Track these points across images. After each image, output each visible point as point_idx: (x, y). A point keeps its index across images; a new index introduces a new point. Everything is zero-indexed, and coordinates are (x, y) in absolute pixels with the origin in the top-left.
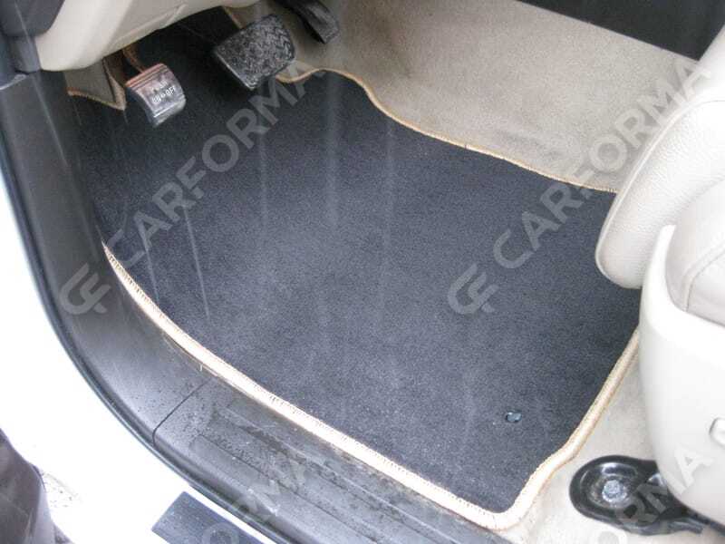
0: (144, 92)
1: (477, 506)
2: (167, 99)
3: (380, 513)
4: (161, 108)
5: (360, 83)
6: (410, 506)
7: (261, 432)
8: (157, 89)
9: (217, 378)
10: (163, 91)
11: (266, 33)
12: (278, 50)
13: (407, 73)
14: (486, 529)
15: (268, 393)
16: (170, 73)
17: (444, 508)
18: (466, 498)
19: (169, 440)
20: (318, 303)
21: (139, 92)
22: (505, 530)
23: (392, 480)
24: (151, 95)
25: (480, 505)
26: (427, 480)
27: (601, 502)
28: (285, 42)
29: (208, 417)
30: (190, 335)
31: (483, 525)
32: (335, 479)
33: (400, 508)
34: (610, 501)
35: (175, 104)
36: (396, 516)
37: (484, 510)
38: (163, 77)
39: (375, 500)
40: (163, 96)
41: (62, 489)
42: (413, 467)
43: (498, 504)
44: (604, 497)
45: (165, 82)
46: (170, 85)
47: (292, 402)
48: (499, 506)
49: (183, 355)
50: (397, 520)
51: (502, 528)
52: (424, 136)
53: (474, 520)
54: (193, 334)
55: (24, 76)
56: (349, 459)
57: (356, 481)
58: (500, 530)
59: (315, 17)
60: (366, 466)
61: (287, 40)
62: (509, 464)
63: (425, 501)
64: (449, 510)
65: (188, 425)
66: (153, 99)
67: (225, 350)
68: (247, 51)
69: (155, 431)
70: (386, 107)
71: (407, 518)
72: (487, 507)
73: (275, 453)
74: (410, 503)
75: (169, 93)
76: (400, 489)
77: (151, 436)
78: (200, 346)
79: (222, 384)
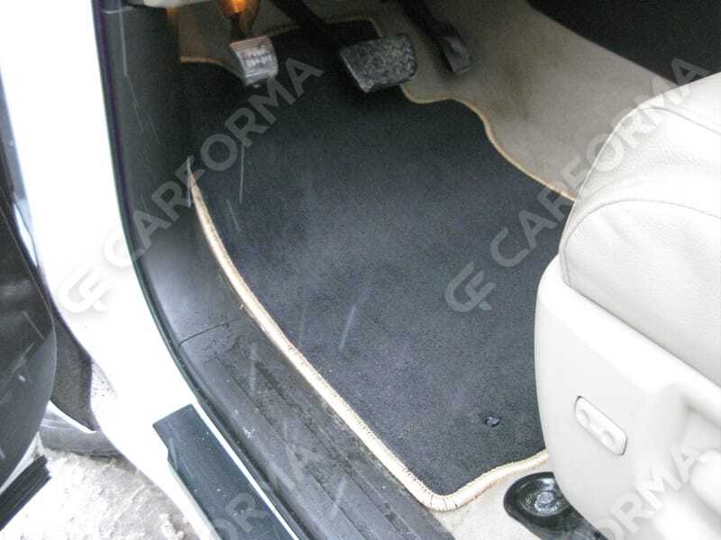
0: (242, 54)
1: (421, 483)
2: (261, 65)
3: (334, 462)
4: (253, 71)
5: (482, 117)
6: (363, 465)
7: (267, 370)
8: (255, 55)
9: (250, 318)
10: (259, 57)
11: (394, 48)
12: (401, 65)
13: (526, 116)
14: (422, 505)
15: (289, 343)
16: (271, 45)
17: (393, 477)
18: (415, 474)
19: (190, 353)
20: (365, 284)
21: (238, 54)
22: (439, 511)
23: (359, 440)
24: (247, 58)
25: (425, 483)
26: (389, 449)
27: (531, 510)
28: (409, 60)
29: (229, 346)
30: (244, 279)
31: (421, 501)
32: (311, 424)
33: (356, 464)
34: (539, 510)
35: (267, 71)
36: (348, 470)
37: (426, 488)
38: (263, 46)
39: (335, 451)
40: (258, 61)
41: (104, 380)
42: (381, 434)
43: (441, 487)
44: (536, 505)
45: (262, 51)
46: (267, 54)
47: (304, 355)
48: (442, 488)
49: (231, 292)
50: (347, 473)
51: (437, 509)
52: (526, 176)
53: (415, 494)
54: (247, 280)
55: (131, 8)
56: (331, 413)
57: (327, 431)
58: (433, 510)
59: (451, 49)
60: (343, 422)
61: (412, 58)
62: (468, 458)
63: (380, 466)
64: (397, 480)
65: (210, 347)
66: (248, 62)
67: (267, 300)
68: (371, 59)
69: (182, 342)
70: (500, 144)
71: (356, 474)
72: (430, 487)
73: (270, 389)
74: (366, 463)
75: (264, 60)
76: (362, 449)
77: (176, 346)
78: (249, 291)
79: (255, 325)
